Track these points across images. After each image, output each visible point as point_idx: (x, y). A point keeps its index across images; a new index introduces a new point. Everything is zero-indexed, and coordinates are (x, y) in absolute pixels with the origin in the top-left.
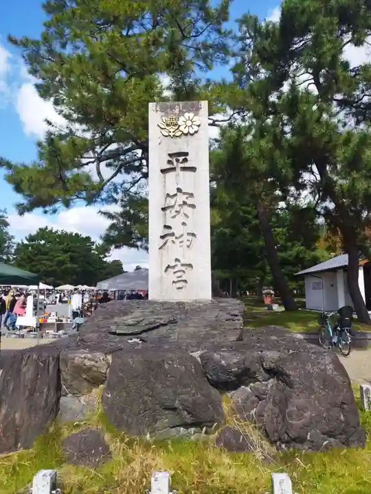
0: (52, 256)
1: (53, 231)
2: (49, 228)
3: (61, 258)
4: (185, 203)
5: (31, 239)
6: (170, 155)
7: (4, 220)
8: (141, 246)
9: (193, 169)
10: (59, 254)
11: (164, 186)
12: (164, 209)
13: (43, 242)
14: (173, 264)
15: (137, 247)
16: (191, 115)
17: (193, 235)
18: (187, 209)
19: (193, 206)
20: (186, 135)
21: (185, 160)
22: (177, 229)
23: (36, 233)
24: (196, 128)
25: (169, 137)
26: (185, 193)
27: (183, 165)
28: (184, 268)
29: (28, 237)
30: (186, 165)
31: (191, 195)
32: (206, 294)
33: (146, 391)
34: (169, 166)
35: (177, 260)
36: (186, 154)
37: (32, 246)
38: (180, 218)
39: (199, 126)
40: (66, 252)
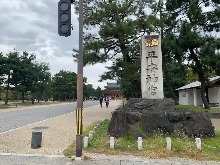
0: (66, 83)
1: (66, 72)
2: (64, 71)
3: (70, 84)
4: (154, 68)
5: (57, 75)
6: (149, 52)
7: (47, 68)
8: (115, 79)
9: (157, 57)
10: (69, 82)
11: (147, 63)
12: (147, 70)
13: (61, 77)
14: (151, 87)
15: (113, 79)
16: (156, 40)
17: (157, 78)
18: (155, 70)
19: (157, 69)
20: (154, 46)
21: (154, 54)
22: (152, 76)
23: (58, 73)
24: (157, 44)
25: (148, 47)
26: (154, 65)
27: (153, 56)
28: (154, 89)
29: (55, 75)
30: (155, 56)
31: (156, 65)
32: (162, 96)
33: (153, 122)
34: (149, 56)
35: (152, 86)
36: (154, 52)
37: (57, 78)
38: (153, 73)
39: (158, 43)
40: (71, 81)
